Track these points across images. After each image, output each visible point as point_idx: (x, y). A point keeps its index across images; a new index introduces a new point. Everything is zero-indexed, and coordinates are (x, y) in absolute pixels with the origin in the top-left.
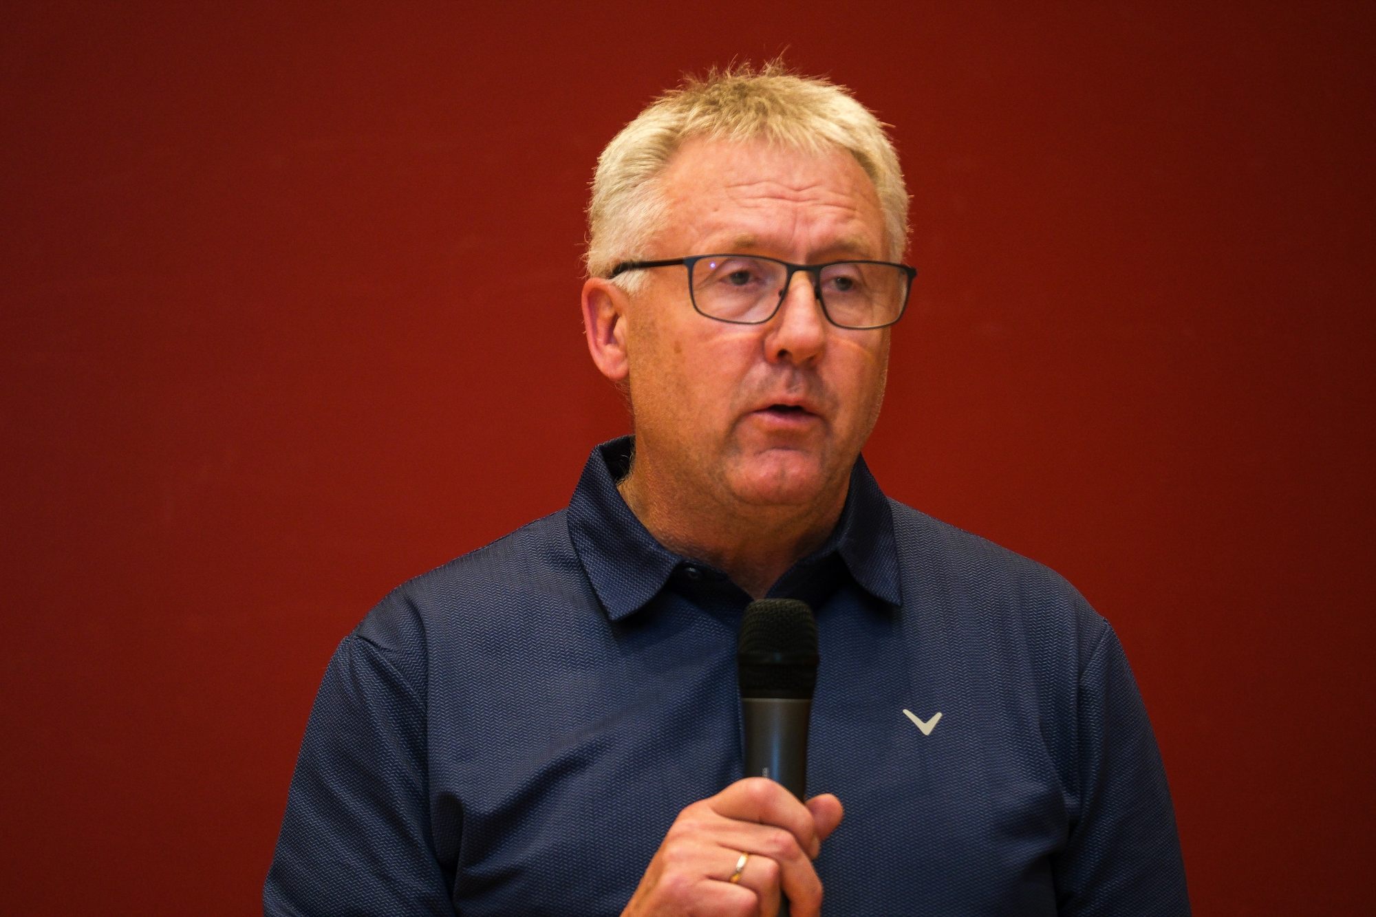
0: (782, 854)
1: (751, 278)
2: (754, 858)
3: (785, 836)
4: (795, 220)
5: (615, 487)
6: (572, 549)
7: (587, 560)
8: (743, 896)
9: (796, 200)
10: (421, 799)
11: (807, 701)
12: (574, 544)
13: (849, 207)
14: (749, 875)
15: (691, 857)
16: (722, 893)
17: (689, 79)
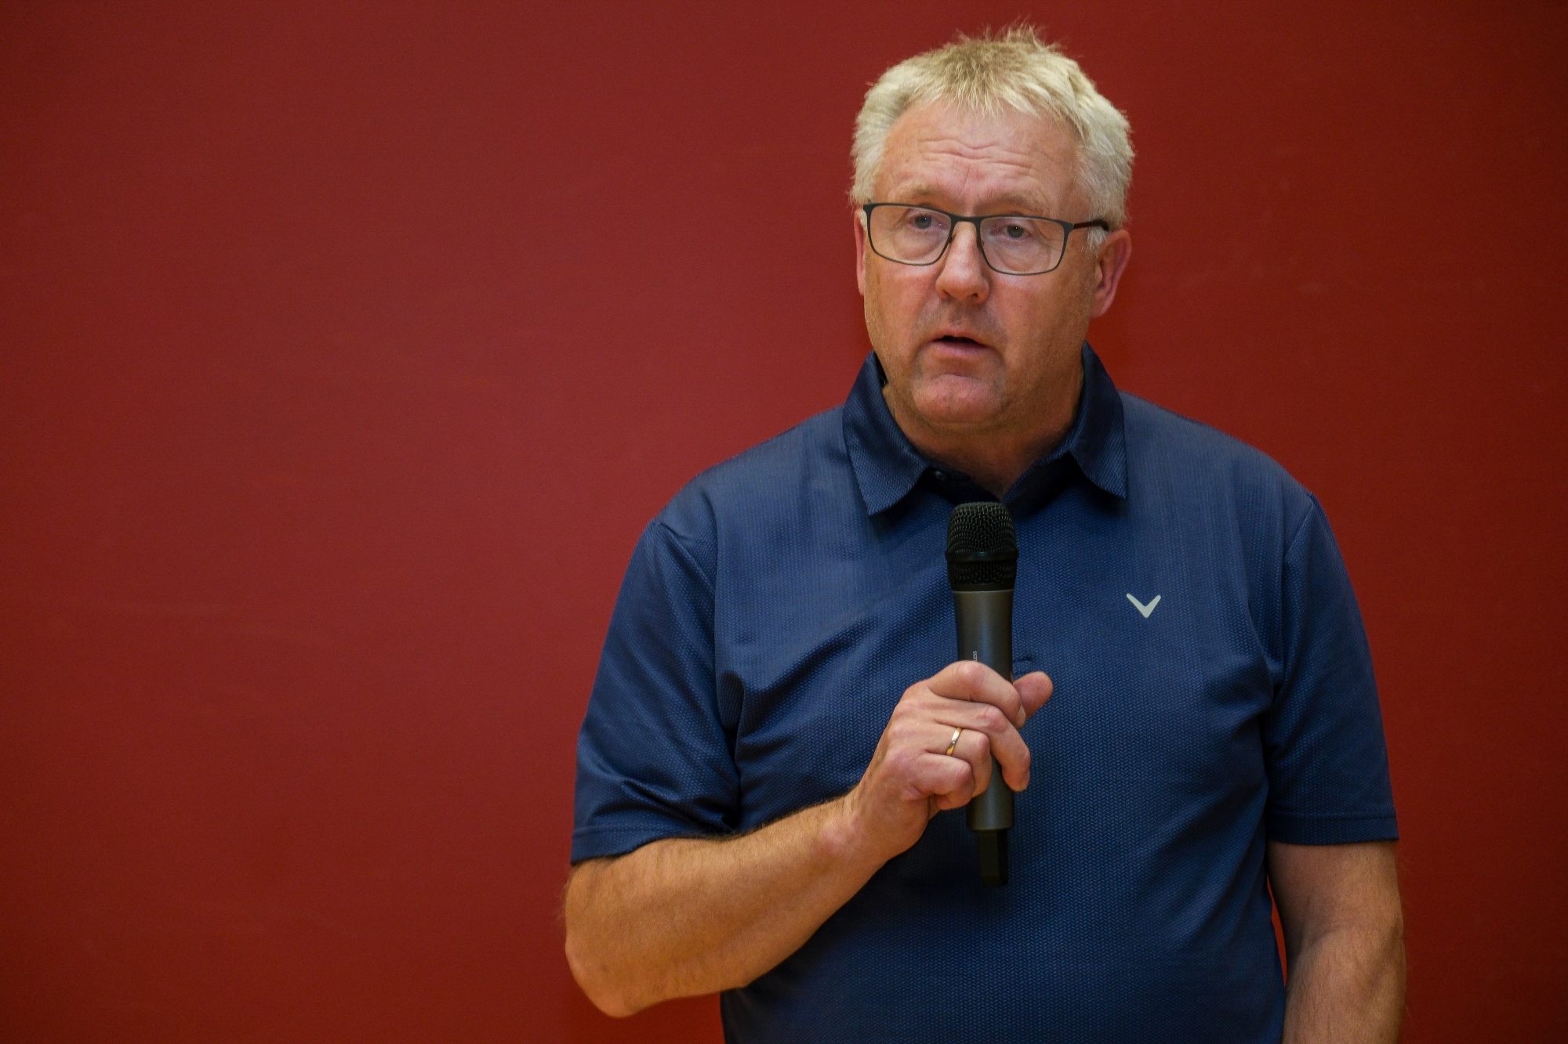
0: (989, 728)
1: (933, 223)
2: (965, 732)
3: (993, 712)
4: (967, 176)
5: (881, 391)
6: (844, 445)
7: (854, 455)
8: (958, 766)
9: (972, 157)
10: (708, 676)
11: (1009, 590)
12: (846, 441)
13: (1022, 165)
14: (960, 747)
15: (912, 734)
16: (938, 765)
17: (962, 36)
